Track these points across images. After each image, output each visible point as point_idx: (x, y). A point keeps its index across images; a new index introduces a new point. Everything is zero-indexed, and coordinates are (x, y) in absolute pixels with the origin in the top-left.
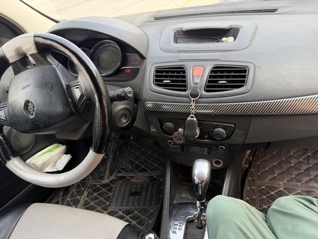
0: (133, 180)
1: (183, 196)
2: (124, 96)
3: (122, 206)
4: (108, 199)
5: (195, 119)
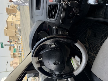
0: (90, 35)
1: (101, 13)
2: (57, 30)
3: (99, 41)
4: (95, 45)
5: (70, 2)
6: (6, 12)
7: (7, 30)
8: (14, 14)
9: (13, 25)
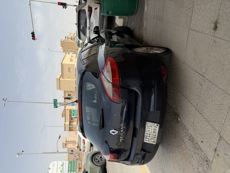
6: (61, 47)
7: (61, 79)
8: (75, 52)
9: (71, 70)
